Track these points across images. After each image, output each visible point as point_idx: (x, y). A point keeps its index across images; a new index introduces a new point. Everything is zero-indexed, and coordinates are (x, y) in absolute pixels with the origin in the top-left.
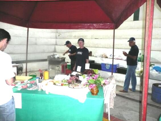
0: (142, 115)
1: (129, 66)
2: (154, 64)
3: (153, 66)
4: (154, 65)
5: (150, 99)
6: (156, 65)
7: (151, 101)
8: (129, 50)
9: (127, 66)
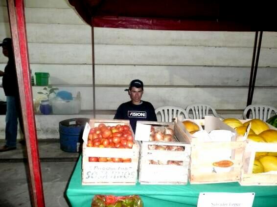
0: (35, 195)
1: (9, 97)
2: (58, 87)
3: (56, 91)
4: (57, 89)
5: (59, 148)
6: (61, 89)
7: (61, 152)
8: (6, 65)
9: (6, 97)
